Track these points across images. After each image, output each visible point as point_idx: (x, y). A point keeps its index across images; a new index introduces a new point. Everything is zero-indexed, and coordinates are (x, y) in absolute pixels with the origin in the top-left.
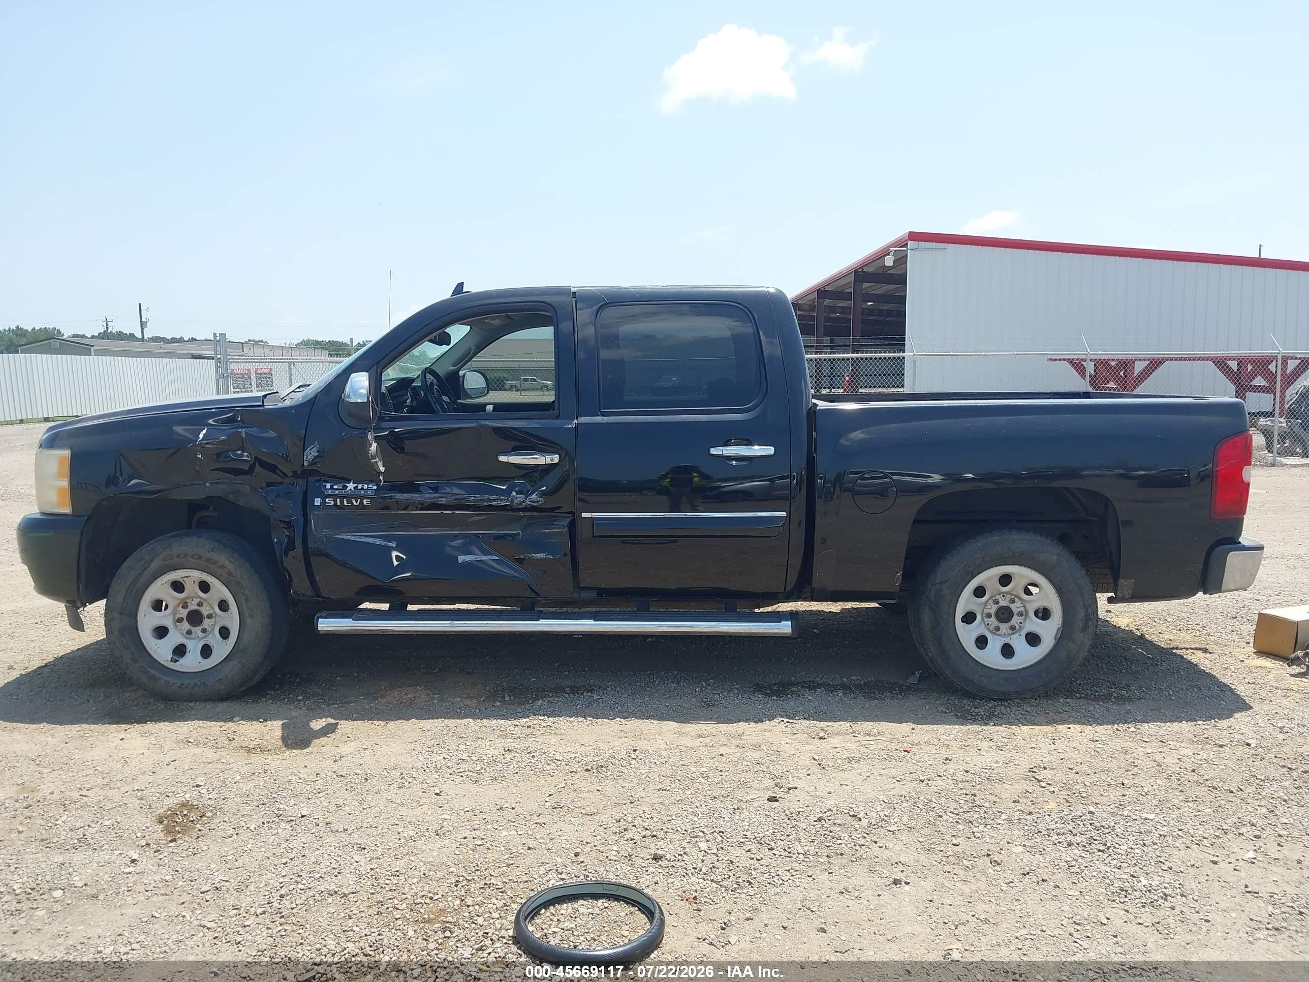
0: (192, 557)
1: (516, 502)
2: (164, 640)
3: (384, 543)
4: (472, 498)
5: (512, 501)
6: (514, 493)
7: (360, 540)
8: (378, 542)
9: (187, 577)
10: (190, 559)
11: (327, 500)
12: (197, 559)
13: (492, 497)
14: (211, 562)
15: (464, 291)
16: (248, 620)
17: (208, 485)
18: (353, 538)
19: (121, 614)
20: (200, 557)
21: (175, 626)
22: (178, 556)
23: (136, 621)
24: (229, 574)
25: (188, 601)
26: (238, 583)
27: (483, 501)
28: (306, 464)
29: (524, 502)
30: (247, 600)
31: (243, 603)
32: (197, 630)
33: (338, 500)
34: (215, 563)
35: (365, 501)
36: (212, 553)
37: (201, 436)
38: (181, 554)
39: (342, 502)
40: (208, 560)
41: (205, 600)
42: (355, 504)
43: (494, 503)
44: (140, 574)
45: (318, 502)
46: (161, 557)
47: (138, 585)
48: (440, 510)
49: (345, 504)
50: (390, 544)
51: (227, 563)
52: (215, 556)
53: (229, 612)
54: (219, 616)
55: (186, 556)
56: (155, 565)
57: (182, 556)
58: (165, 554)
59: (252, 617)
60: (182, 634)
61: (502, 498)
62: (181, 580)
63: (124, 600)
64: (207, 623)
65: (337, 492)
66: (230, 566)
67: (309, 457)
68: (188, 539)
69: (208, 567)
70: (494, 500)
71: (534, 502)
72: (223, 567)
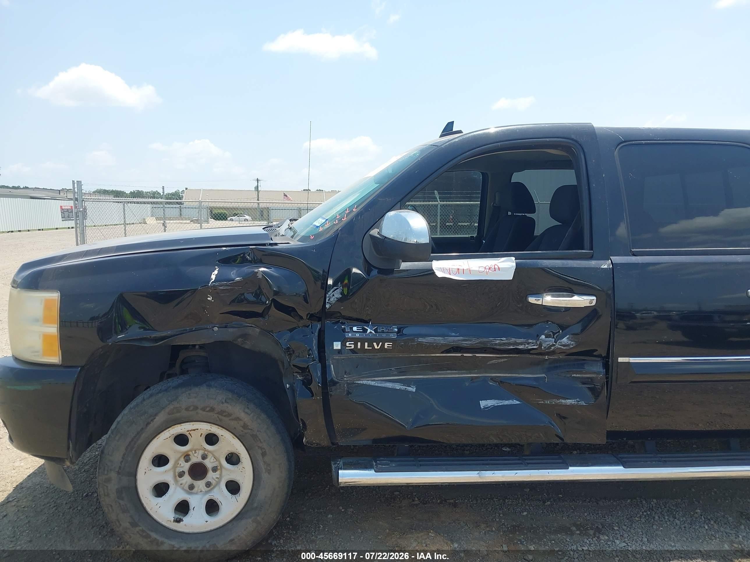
0: (203, 409)
1: (544, 345)
2: (165, 498)
3: (403, 388)
4: (498, 342)
5: (540, 345)
6: (543, 337)
7: (379, 385)
8: (398, 386)
9: (194, 430)
10: (200, 411)
11: (348, 343)
12: (209, 411)
13: (519, 341)
14: (225, 414)
15: (454, 130)
16: (265, 476)
17: (216, 329)
18: (373, 383)
19: (118, 473)
20: (212, 410)
21: (176, 481)
22: (187, 409)
23: (136, 480)
24: (245, 426)
25: (190, 453)
26: (254, 437)
27: (510, 344)
28: (327, 306)
29: (553, 345)
30: (264, 454)
31: (259, 457)
32: (200, 484)
33: (359, 344)
34: (229, 415)
35: (386, 344)
36: (226, 405)
37: (213, 277)
38: (189, 407)
39: (363, 345)
40: (221, 413)
41: (209, 451)
42: (376, 347)
43: (521, 347)
44: (142, 429)
45: (337, 346)
46: (167, 410)
47: (140, 442)
48: (460, 352)
49: (366, 347)
50: (410, 389)
51: (242, 415)
52: (229, 408)
53: (240, 466)
54: (227, 469)
55: (196, 408)
56: (160, 419)
57: (192, 408)
58: (171, 407)
59: (269, 472)
60: (183, 489)
61: (530, 341)
62: (187, 434)
63: (123, 458)
64: (211, 476)
65: (357, 335)
66: (246, 418)
67: (332, 299)
68: (197, 389)
69: (221, 420)
70: (521, 344)
71: (564, 346)
72: (238, 419)
